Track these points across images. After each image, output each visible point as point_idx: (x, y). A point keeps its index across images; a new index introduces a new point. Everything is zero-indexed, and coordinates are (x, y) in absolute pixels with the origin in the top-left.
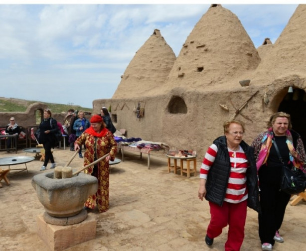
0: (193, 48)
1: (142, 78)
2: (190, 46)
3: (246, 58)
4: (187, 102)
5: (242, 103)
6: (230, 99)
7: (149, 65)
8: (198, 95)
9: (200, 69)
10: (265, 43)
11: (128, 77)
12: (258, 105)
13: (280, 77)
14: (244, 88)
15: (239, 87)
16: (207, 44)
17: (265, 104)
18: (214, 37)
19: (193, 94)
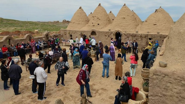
0: (96, 18)
1: (79, 23)
2: (95, 17)
3: (108, 21)
4: (96, 33)
5: (109, 34)
6: (107, 33)
7: (81, 19)
8: (99, 32)
9: (98, 24)
10: (110, 12)
11: (74, 23)
12: (112, 35)
13: (116, 30)
14: (110, 31)
15: (108, 31)
16: (99, 17)
17: (113, 35)
18: (101, 16)
19: (98, 31)
